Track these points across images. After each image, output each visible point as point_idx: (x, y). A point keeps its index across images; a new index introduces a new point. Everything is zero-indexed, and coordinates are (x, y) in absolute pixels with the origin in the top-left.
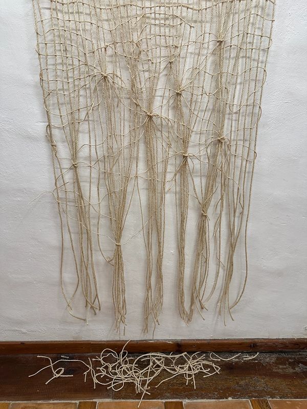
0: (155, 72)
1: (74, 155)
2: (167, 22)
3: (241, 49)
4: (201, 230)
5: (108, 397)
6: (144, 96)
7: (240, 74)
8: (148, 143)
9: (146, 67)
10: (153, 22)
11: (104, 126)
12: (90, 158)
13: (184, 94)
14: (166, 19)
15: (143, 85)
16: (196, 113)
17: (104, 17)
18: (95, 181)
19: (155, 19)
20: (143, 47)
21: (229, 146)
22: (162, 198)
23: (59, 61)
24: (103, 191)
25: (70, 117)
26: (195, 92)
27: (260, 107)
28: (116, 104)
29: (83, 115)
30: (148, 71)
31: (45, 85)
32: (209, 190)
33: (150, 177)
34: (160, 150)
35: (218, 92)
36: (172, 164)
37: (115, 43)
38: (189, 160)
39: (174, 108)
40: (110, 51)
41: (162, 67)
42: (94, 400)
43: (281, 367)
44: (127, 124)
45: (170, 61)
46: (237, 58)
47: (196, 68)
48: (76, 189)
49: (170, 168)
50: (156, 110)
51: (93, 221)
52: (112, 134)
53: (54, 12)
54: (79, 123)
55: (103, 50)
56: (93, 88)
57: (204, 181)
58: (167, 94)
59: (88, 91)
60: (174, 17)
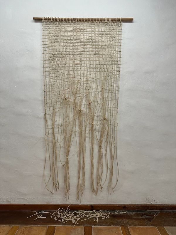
0: (82, 97)
1: (53, 124)
2: (86, 82)
3: (110, 90)
4: (100, 153)
5: (61, 224)
6: (78, 104)
7: (110, 97)
8: (79, 120)
9: (79, 95)
10: (81, 82)
11: (64, 114)
12: (59, 125)
13: (92, 104)
14: (85, 81)
15: (78, 101)
16: (96, 110)
17: (66, 80)
18: (60, 133)
19: (82, 81)
20: (78, 89)
21: (108, 121)
22: (84, 139)
23: (51, 93)
24: (63, 137)
25: (53, 111)
26: (95, 103)
27: (117, 108)
28: (69, 107)
29: (57, 110)
30: (80, 96)
31: (45, 101)
32: (102, 137)
33: (80, 132)
34: (84, 122)
35: (103, 103)
36: (88, 127)
37: (69, 88)
38: (94, 126)
39: (88, 108)
40: (67, 91)
41: (84, 95)
42: (55, 226)
43: (136, 216)
44: (72, 113)
45: (87, 94)
46: (109, 93)
47: (95, 96)
48: (53, 136)
49: (87, 129)
50: (82, 109)
51: (58, 149)
52: (67, 117)
53: (50, 79)
54: (56, 113)
55: (65, 90)
56: (61, 101)
57: (100, 133)
58: (86, 104)
59: (60, 103)
60: (88, 81)
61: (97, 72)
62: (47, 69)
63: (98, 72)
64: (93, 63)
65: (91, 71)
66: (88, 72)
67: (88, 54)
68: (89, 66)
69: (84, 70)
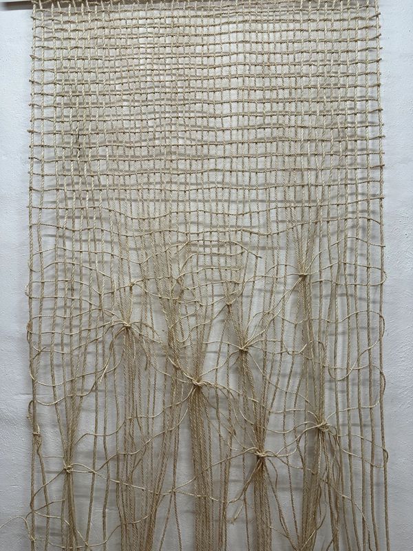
0: (205, 318)
1: (69, 452)
2: (222, 251)
3: (337, 284)
6: (189, 353)
7: (340, 320)
8: (194, 431)
9: (191, 311)
10: (201, 249)
11: (122, 403)
13: (251, 351)
14: (221, 245)
15: (187, 338)
16: (274, 380)
17: (131, 244)
19: (205, 246)
20: (188, 282)
21: (337, 439)
23: (60, 304)
25: (68, 387)
26: (270, 348)
27: (381, 373)
29: (89, 384)
30: (195, 316)
32: (308, 521)
33: (199, 493)
34: (215, 441)
35: (308, 348)
36: (238, 466)
37: (145, 280)
39: (237, 371)
40: (136, 290)
41: (217, 309)
45: (228, 304)
46: (333, 296)
47: (269, 313)
49: (234, 474)
50: (207, 377)
52: (133, 417)
54: (81, 397)
55: (128, 289)
56: (107, 343)
57: (298, 500)
58: (225, 350)
59: (100, 347)
60: (231, 244)
61: (273, 205)
62: (48, 197)
63: (280, 205)
64: (253, 166)
65: (244, 202)
66: (233, 206)
67: (230, 129)
68: (234, 180)
69: (213, 195)
